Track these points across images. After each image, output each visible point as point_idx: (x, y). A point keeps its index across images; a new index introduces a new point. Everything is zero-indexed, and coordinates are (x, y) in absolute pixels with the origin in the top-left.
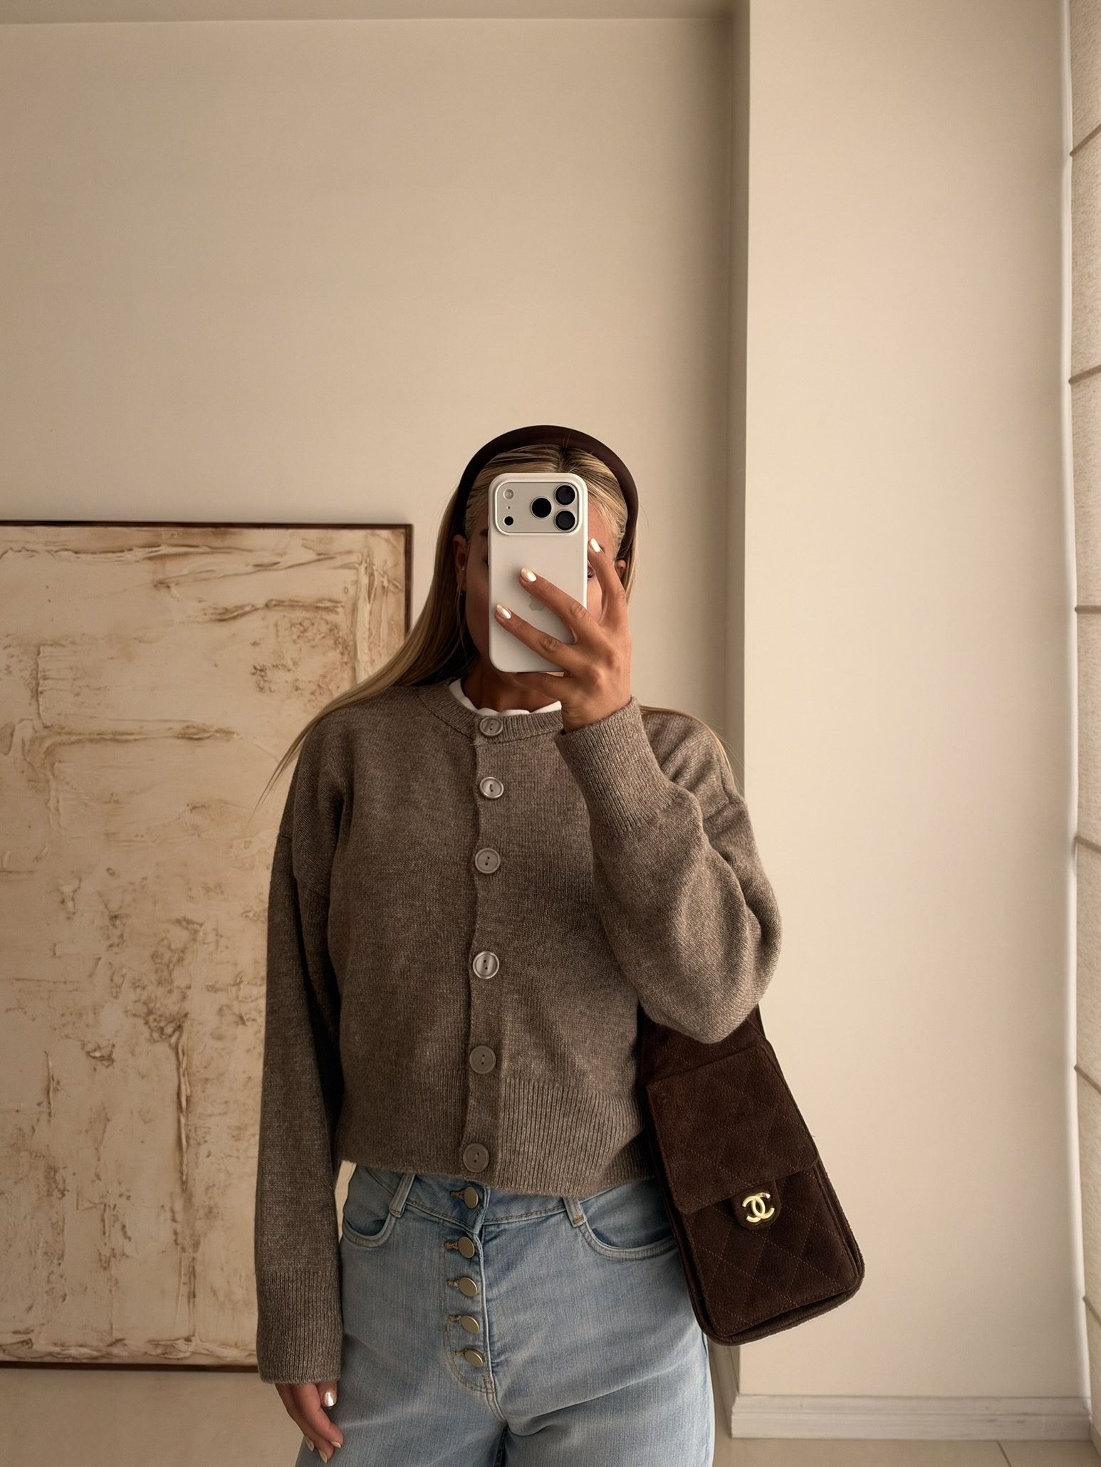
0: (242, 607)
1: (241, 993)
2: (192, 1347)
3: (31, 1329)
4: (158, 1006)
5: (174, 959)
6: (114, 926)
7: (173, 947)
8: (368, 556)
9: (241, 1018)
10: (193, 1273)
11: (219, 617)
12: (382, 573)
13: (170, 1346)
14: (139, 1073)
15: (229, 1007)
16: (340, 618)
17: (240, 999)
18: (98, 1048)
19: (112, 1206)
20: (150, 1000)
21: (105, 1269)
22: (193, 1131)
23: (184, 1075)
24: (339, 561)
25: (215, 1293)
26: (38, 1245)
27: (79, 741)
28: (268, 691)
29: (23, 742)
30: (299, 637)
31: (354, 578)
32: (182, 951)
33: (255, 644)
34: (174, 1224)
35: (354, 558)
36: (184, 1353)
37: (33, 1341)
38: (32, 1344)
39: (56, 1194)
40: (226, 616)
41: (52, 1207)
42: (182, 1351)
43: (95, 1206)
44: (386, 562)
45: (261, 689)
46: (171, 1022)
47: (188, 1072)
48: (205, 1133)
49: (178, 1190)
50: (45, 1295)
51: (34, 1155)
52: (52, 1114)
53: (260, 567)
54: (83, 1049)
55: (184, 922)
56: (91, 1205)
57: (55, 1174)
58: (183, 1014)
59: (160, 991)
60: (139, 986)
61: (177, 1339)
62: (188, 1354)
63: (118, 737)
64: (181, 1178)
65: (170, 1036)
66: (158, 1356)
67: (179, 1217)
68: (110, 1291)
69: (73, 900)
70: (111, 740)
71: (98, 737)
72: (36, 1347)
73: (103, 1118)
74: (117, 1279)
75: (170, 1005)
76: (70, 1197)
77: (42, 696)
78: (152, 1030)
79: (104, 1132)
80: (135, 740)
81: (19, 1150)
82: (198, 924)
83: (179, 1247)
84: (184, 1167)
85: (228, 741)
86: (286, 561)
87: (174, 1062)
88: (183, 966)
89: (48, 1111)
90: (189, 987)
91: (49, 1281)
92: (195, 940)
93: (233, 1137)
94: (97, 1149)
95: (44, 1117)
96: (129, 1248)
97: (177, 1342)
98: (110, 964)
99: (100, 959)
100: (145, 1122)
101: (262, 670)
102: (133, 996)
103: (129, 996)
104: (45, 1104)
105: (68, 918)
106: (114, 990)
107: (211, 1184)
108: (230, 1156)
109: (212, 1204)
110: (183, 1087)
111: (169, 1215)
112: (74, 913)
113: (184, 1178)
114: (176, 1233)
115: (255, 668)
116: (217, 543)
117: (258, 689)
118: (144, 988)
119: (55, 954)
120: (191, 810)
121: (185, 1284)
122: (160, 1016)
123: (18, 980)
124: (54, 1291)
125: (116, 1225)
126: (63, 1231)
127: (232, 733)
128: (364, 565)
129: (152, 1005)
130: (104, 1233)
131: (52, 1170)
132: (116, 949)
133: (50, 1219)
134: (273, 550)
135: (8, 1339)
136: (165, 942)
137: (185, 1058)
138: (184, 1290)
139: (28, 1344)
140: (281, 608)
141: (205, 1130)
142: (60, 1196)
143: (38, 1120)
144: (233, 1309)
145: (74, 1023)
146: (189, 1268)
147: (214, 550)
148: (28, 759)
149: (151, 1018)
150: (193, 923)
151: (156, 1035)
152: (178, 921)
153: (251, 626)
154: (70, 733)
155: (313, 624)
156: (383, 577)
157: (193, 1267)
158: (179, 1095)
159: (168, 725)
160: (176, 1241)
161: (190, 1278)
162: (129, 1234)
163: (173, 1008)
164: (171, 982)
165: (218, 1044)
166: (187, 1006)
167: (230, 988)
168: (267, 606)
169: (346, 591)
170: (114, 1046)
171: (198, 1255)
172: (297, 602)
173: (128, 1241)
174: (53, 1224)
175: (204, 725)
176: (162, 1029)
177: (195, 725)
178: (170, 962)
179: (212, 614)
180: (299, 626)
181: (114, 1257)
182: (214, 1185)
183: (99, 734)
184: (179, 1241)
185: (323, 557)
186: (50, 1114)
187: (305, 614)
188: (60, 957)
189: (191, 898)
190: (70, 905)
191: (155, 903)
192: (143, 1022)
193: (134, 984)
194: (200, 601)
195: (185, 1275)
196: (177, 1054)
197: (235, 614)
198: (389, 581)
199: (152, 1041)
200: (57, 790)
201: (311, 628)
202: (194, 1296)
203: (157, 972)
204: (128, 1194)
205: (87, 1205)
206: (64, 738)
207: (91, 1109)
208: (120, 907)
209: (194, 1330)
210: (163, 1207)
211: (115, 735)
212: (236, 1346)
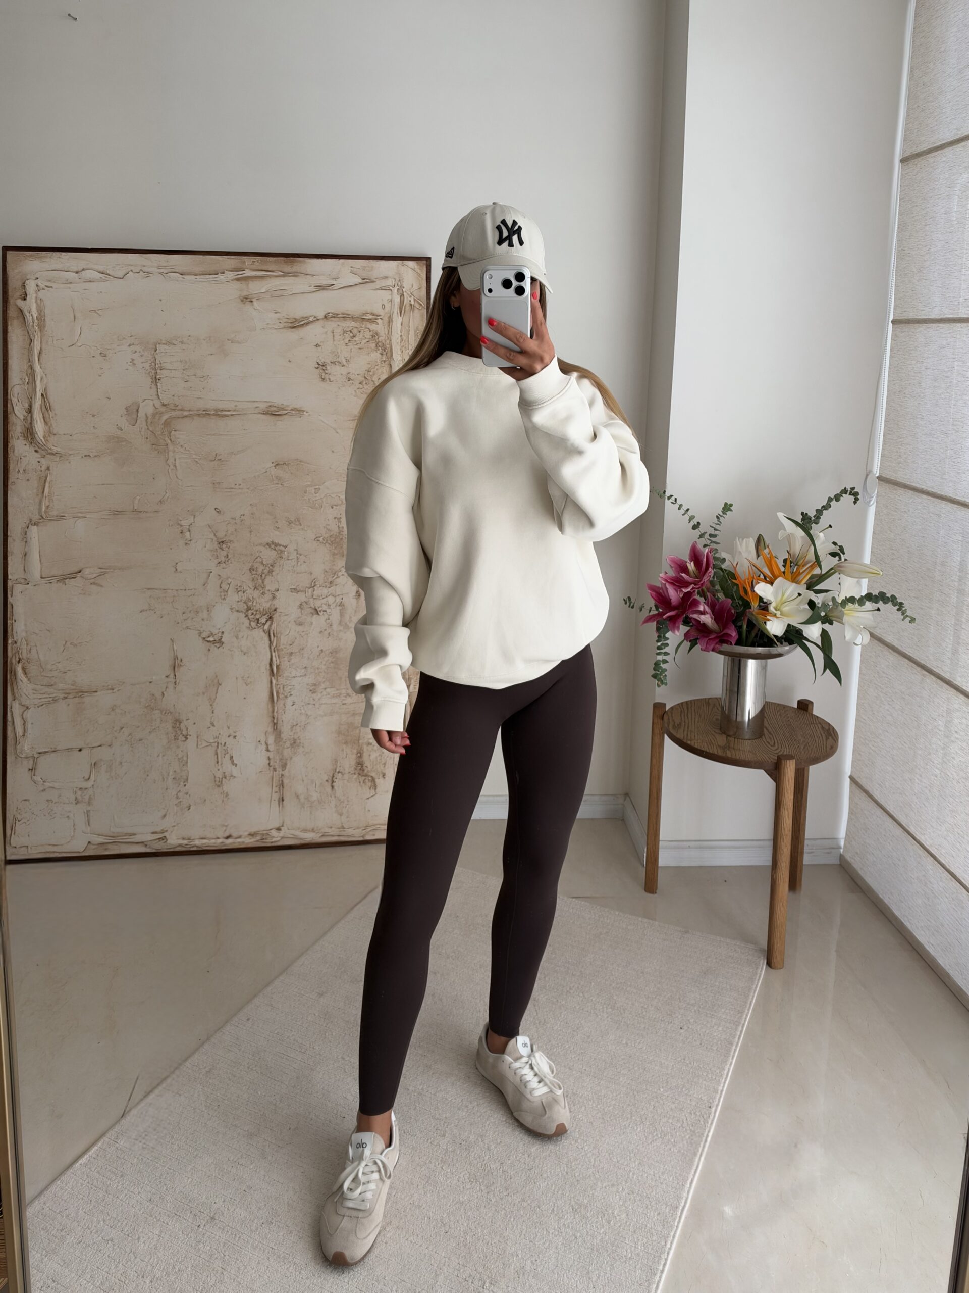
0: (307, 318)
1: (314, 593)
2: (282, 834)
3: (165, 829)
4: (254, 604)
5: (266, 571)
6: (221, 548)
7: (264, 563)
8: (400, 281)
9: (316, 610)
10: (282, 785)
11: (290, 325)
12: (409, 293)
13: (265, 835)
14: (242, 651)
15: (306, 603)
16: (380, 327)
17: (314, 597)
18: (211, 635)
19: (223, 743)
20: (249, 599)
21: (219, 786)
22: (281, 688)
23: (274, 651)
24: (378, 284)
25: (298, 797)
26: (169, 773)
27: (190, 416)
28: (327, 380)
29: (147, 417)
30: (349, 341)
31: (390, 298)
32: (272, 566)
33: (317, 346)
34: (269, 753)
35: (389, 282)
36: (276, 838)
37: (167, 837)
38: (167, 840)
39: (181, 738)
40: (296, 324)
41: (178, 747)
42: (274, 837)
43: (210, 745)
44: (413, 286)
45: (323, 379)
46: (264, 615)
47: (277, 649)
48: (290, 689)
49: (270, 730)
50: (175, 807)
51: (164, 712)
52: (177, 683)
53: (320, 288)
54: (200, 636)
55: (272, 545)
56: (209, 744)
57: (180, 725)
58: (273, 608)
59: (256, 594)
60: (240, 591)
61: (271, 830)
62: (279, 839)
63: (219, 413)
64: (273, 721)
65: (264, 624)
66: (257, 841)
67: (271, 748)
68: (223, 801)
69: (190, 531)
70: (214, 415)
71: (204, 412)
72: (168, 842)
73: (216, 683)
74: (227, 793)
75: (264, 603)
76: (192, 742)
77: (160, 382)
78: (250, 621)
79: (217, 693)
80: (232, 415)
81: (153, 709)
82: (283, 546)
83: (271, 768)
84: (275, 714)
85: (300, 417)
86: (339, 283)
87: (267, 642)
88: (272, 576)
89: (174, 680)
90: (278, 590)
91: (177, 798)
92: (281, 557)
93: (311, 691)
94: (211, 705)
95: (171, 686)
96: (235, 771)
97: (271, 831)
98: (219, 576)
99: (211, 572)
100: (247, 685)
101: (323, 365)
102: (237, 598)
103: (233, 597)
104: (172, 676)
105: (186, 544)
106: (223, 594)
107: (295, 724)
108: (309, 704)
109: (296, 737)
110: (274, 659)
111: (264, 747)
112: (191, 540)
113: (275, 721)
114: (269, 759)
115: (318, 363)
116: (287, 268)
117: (321, 380)
118: (244, 593)
119: (176, 570)
120: (275, 466)
121: (276, 792)
122: (257, 611)
123: (149, 589)
124: (182, 803)
125: (226, 756)
126: (187, 762)
127: (304, 411)
128: (397, 288)
129: (250, 603)
130: (218, 763)
131: (177, 722)
132: (224, 565)
133: (177, 755)
134: (329, 275)
135: (150, 837)
136: (259, 559)
137: (275, 638)
138: (276, 797)
139: (163, 840)
140: (338, 319)
141: (289, 687)
142: (184, 739)
143: (166, 688)
144: (310, 806)
145: (192, 618)
146: (279, 781)
147: (286, 274)
148: (151, 429)
149: (250, 612)
150: (280, 545)
151: (253, 624)
152: (268, 544)
153: (313, 332)
154: (182, 410)
155: (360, 332)
156: (411, 297)
157: (282, 781)
158: (271, 665)
159: (256, 405)
160: (269, 764)
161: (279, 788)
162: (235, 762)
163: (267, 605)
164: (264, 588)
165: (300, 628)
166: (276, 603)
167: (307, 589)
168: (325, 317)
169: (383, 306)
170: (223, 633)
171: (286, 773)
172: (347, 314)
173: (234, 766)
174: (179, 759)
175: (282, 404)
176: (258, 619)
177: (275, 404)
178: (263, 573)
179: (285, 322)
180: (349, 333)
181: (225, 778)
182: (297, 724)
183: (204, 411)
184: (271, 764)
185: (367, 281)
186: (175, 682)
187: (353, 324)
188: (181, 572)
189: (278, 528)
190: (187, 534)
191: (251, 532)
192: (244, 615)
193: (237, 589)
194: (276, 313)
195: (276, 786)
196: (270, 636)
197: (303, 323)
198: (414, 299)
199: (251, 628)
200: (174, 451)
201: (358, 334)
202: (283, 800)
203: (253, 580)
204: (235, 735)
205: (205, 744)
206: (179, 413)
207: (207, 677)
208: (226, 535)
209: (283, 822)
210: (259, 741)
211: (217, 411)
212: (313, 830)
